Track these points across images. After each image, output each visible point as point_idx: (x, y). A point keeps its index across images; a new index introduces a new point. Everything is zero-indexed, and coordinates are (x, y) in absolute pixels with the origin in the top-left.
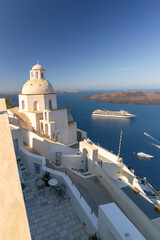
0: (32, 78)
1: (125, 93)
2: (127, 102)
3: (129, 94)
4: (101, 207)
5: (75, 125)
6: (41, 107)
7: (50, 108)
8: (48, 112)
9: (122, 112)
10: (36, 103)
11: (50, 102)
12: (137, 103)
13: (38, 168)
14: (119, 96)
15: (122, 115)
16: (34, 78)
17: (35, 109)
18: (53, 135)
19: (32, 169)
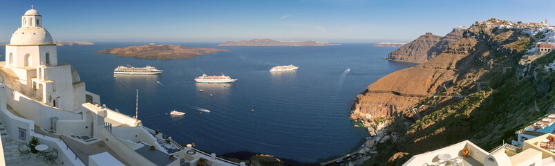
0: (25, 25)
1: (151, 47)
2: (155, 58)
3: (156, 48)
4: (91, 157)
5: (82, 87)
6: (35, 62)
7: (48, 62)
8: (43, 67)
9: (148, 68)
10: (27, 56)
11: (47, 55)
12: (164, 59)
13: (23, 133)
14: (144, 50)
15: (149, 72)
16: (27, 25)
17: (27, 65)
18: (49, 99)
19: (16, 134)
